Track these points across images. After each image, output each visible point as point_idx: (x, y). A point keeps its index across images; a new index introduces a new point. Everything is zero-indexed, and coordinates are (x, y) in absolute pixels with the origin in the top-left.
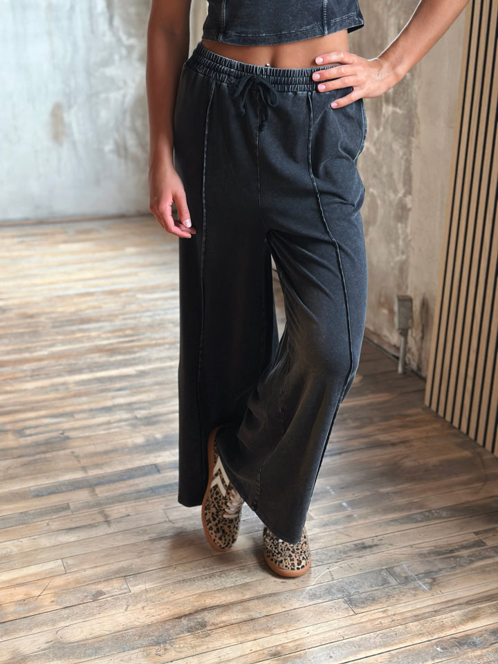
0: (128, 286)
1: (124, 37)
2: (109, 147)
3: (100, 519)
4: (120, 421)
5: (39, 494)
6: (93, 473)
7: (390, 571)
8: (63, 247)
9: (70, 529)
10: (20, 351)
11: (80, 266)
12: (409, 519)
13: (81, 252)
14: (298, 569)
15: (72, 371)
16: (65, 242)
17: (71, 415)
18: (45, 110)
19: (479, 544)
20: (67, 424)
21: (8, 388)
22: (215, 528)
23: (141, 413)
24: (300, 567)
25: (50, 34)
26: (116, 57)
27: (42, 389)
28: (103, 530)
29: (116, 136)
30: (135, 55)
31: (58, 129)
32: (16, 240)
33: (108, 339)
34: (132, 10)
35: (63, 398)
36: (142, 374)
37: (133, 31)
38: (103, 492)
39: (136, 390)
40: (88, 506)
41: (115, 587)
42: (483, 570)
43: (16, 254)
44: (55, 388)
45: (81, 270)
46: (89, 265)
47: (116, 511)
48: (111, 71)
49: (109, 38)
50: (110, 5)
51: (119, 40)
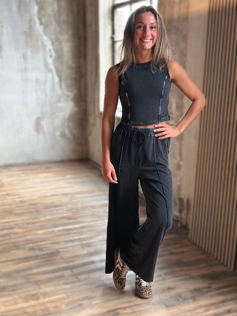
0: (70, 192)
2: (58, 134)
3: (76, 280)
4: (77, 245)
5: (53, 271)
6: (71, 264)
7: (180, 296)
8: (41, 175)
9: (67, 284)
10: (33, 218)
11: (49, 183)
12: (185, 279)
13: (48, 177)
15: (55, 226)
16: (42, 173)
17: (58, 243)
18: (33, 120)
19: (209, 287)
20: (58, 246)
21: (32, 233)
22: (118, 282)
23: (84, 242)
24: (149, 294)
25: (36, 90)
26: (62, 99)
27: (45, 234)
28: (78, 284)
29: (61, 129)
30: (70, 98)
31: (38, 127)
32: (21, 172)
33: (66, 213)
34: (69, 82)
35: (54, 237)
36: (82, 227)
37: (69, 89)
38: (75, 271)
39: (81, 233)
41: (86, 302)
42: (211, 296)
43: (22, 178)
44: (50, 233)
45: (50, 185)
46: (53, 183)
47: (82, 277)
48: (60, 105)
49: (59, 92)
50: (60, 80)
51: (64, 93)
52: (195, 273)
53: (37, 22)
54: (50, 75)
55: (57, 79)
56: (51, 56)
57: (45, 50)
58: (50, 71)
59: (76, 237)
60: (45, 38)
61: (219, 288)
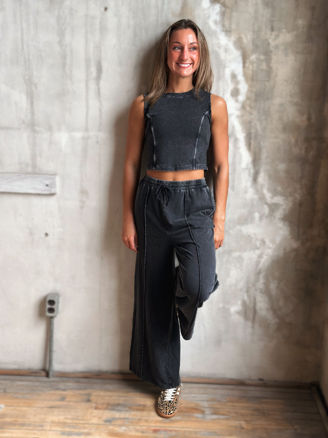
1: (268, 195)
2: (235, 308)
26: (257, 215)
29: (246, 298)
30: (279, 214)
34: (282, 167)
37: (279, 189)
48: (250, 230)
49: (251, 194)
50: (256, 161)
51: (262, 198)
56: (235, 93)
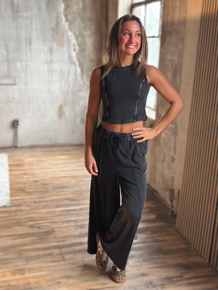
0: (80, 174)
2: (78, 120)
3: (62, 259)
4: (72, 226)
5: (44, 249)
6: (62, 243)
7: (150, 283)
8: (59, 157)
9: (52, 262)
10: (41, 198)
11: (64, 165)
12: (161, 267)
13: (65, 159)
14: (121, 280)
15: (58, 206)
16: (60, 155)
17: (56, 222)
18: (56, 106)
19: (181, 277)
20: (54, 226)
21: (36, 211)
22: (99, 264)
23: (79, 224)
25: (60, 80)
26: (83, 89)
27: (47, 213)
28: (63, 263)
29: (81, 116)
31: (61, 113)
32: (42, 153)
33: (71, 195)
34: (90, 73)
35: (54, 216)
36: (81, 209)
38: (63, 250)
39: (78, 215)
40: (58, 254)
41: (64, 281)
42: (180, 285)
43: (42, 159)
44: (51, 212)
45: (64, 167)
46: (67, 165)
47: (67, 257)
48: (81, 94)
49: (81, 82)
50: (82, 71)
51: (85, 84)
52: (172, 262)
53: (64, 18)
54: (73, 67)
55: (79, 71)
56: (75, 50)
57: (69, 44)
58: (73, 63)
59: (73, 219)
60: (70, 33)
61: (190, 279)
